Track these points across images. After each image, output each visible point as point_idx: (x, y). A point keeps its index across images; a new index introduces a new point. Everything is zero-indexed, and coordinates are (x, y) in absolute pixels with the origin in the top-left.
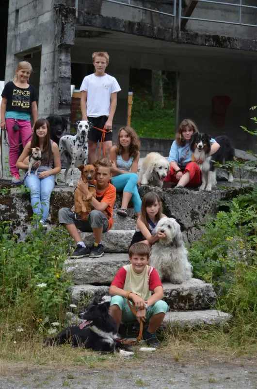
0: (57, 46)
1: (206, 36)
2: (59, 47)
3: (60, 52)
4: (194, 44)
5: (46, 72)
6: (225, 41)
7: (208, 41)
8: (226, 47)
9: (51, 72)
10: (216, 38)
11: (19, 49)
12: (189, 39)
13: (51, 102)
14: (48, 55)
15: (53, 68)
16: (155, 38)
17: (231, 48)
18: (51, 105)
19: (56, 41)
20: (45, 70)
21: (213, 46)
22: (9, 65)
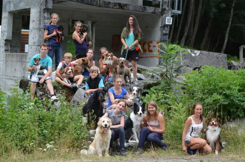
0: (42, 9)
1: (115, 3)
2: (43, 9)
3: (44, 12)
4: (108, 7)
5: (34, 23)
6: (124, 6)
7: (116, 6)
8: (125, 9)
9: (38, 23)
10: (119, 4)
11: (12, 9)
12: (106, 5)
13: (39, 39)
14: (36, 13)
15: (40, 20)
16: (89, 4)
17: (127, 9)
18: (38, 40)
19: (42, 6)
20: (34, 21)
21: (118, 8)
22: (5, 17)
